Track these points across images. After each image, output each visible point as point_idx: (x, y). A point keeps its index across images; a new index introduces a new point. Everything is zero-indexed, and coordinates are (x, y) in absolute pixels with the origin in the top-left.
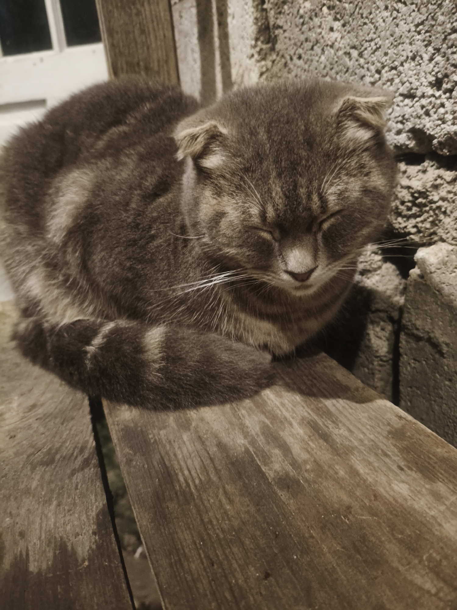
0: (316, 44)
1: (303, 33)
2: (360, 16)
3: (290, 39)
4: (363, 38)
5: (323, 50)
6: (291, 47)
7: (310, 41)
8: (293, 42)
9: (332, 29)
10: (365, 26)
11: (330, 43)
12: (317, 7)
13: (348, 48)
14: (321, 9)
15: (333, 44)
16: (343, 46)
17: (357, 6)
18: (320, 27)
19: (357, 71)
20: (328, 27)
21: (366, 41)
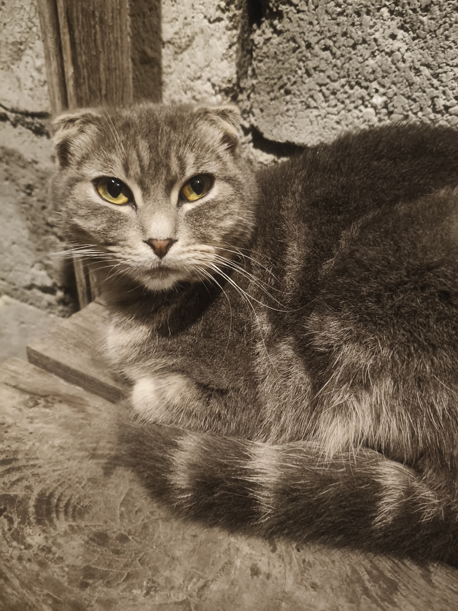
0: (361, 44)
1: (338, 24)
2: (444, 38)
3: (311, 23)
4: (444, 61)
5: (373, 53)
6: (312, 34)
7: (351, 37)
8: (317, 28)
9: (393, 37)
10: (449, 50)
11: (388, 50)
12: (373, 5)
13: (419, 63)
14: (379, 10)
15: (392, 52)
16: (410, 59)
17: (441, 25)
18: (371, 27)
19: (428, 90)
20: (388, 32)
21: (447, 65)
